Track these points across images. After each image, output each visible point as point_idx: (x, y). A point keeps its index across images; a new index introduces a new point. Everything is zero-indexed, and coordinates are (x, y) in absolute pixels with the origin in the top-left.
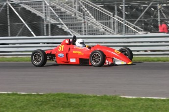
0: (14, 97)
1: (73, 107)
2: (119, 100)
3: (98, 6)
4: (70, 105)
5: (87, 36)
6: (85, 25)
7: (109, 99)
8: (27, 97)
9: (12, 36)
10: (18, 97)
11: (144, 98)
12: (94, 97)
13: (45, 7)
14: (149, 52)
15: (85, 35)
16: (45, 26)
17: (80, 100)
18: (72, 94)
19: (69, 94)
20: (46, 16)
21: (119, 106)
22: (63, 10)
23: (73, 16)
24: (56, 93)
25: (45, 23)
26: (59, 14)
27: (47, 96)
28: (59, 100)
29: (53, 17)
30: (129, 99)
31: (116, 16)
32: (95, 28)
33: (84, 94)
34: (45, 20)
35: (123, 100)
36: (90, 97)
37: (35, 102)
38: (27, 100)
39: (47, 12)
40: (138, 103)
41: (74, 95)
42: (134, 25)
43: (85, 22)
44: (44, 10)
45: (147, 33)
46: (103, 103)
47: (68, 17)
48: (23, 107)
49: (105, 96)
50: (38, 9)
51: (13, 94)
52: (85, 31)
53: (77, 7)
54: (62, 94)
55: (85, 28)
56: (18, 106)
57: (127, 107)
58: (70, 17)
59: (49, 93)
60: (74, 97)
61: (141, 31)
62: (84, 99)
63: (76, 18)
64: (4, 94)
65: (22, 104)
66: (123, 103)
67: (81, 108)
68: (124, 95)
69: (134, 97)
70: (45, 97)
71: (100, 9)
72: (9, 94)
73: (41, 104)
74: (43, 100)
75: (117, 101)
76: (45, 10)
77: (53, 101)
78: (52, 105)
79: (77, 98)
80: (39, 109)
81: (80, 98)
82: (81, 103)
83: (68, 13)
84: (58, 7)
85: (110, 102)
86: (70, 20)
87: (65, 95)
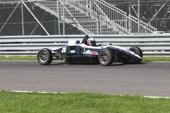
0: (35, 96)
1: (97, 106)
2: (143, 100)
3: (112, 5)
4: (93, 105)
5: (101, 35)
6: (99, 24)
7: (132, 99)
8: (49, 97)
9: (25, 35)
10: (40, 96)
11: (168, 98)
12: (117, 96)
13: (60, 6)
14: (163, 52)
15: (99, 34)
16: (59, 25)
17: (103, 100)
18: (94, 94)
19: (91, 94)
20: (60, 15)
21: (144, 106)
22: (77, 9)
23: (87, 15)
24: (77, 93)
25: (59, 22)
26: (73, 13)
27: (69, 95)
28: (82, 99)
29: (67, 16)
30: (152, 100)
31: (130, 15)
32: (109, 27)
33: (106, 94)
34: (59, 19)
35: (147, 100)
36: (113, 97)
37: (58, 102)
38: (49, 99)
39: (61, 11)
40: (163, 103)
41: (96, 94)
42: (147, 25)
43: (99, 21)
44: (58, 9)
45: (161, 33)
46: (127, 103)
47: (82, 16)
48: (46, 107)
49: (128, 96)
50: (52, 8)
51: (34, 94)
52: (99, 30)
53: (90, 7)
54: (84, 93)
55: (99, 27)
56: (41, 105)
57: (152, 107)
58: (84, 16)
59: (70, 92)
60: (96, 97)
61: (155, 30)
62: (107, 99)
63: (90, 18)
64: (25, 93)
65: (45, 104)
66: (147, 103)
67: (105, 108)
68: (147, 95)
69: (157, 97)
70: (67, 97)
71: (114, 9)
72: (29, 94)
73: (64, 104)
74: (66, 100)
75: (140, 101)
76: (60, 9)
77: (76, 101)
78: (75, 104)
79: (100, 98)
80: (63, 108)
81: (102, 97)
82: (104, 103)
83: (82, 12)
84: (72, 6)
85: (134, 102)
86: (84, 19)
87: (87, 94)
